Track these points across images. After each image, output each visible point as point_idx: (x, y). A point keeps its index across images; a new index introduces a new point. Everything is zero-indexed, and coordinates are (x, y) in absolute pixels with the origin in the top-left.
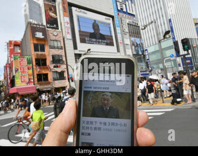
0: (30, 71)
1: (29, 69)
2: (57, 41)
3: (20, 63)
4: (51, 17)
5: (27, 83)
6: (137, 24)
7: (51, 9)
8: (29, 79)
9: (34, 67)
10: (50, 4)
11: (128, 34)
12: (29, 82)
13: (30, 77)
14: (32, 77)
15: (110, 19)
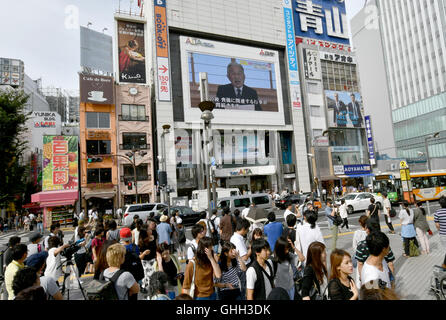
0: (75, 164)
1: (70, 159)
2: (137, 105)
3: (55, 149)
4: (132, 60)
5: (65, 186)
6: (350, 59)
7: (131, 45)
8: (71, 179)
9: (83, 156)
10: (132, 34)
11: (320, 84)
12: (70, 183)
13: (72, 175)
14: (77, 175)
15: (272, 54)
